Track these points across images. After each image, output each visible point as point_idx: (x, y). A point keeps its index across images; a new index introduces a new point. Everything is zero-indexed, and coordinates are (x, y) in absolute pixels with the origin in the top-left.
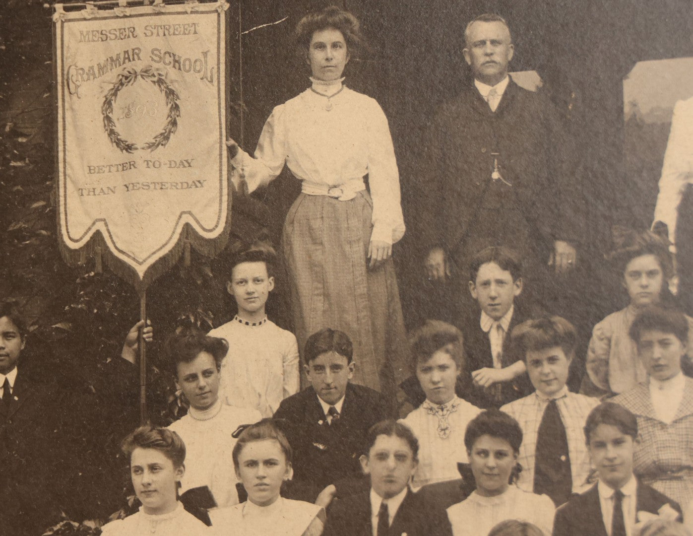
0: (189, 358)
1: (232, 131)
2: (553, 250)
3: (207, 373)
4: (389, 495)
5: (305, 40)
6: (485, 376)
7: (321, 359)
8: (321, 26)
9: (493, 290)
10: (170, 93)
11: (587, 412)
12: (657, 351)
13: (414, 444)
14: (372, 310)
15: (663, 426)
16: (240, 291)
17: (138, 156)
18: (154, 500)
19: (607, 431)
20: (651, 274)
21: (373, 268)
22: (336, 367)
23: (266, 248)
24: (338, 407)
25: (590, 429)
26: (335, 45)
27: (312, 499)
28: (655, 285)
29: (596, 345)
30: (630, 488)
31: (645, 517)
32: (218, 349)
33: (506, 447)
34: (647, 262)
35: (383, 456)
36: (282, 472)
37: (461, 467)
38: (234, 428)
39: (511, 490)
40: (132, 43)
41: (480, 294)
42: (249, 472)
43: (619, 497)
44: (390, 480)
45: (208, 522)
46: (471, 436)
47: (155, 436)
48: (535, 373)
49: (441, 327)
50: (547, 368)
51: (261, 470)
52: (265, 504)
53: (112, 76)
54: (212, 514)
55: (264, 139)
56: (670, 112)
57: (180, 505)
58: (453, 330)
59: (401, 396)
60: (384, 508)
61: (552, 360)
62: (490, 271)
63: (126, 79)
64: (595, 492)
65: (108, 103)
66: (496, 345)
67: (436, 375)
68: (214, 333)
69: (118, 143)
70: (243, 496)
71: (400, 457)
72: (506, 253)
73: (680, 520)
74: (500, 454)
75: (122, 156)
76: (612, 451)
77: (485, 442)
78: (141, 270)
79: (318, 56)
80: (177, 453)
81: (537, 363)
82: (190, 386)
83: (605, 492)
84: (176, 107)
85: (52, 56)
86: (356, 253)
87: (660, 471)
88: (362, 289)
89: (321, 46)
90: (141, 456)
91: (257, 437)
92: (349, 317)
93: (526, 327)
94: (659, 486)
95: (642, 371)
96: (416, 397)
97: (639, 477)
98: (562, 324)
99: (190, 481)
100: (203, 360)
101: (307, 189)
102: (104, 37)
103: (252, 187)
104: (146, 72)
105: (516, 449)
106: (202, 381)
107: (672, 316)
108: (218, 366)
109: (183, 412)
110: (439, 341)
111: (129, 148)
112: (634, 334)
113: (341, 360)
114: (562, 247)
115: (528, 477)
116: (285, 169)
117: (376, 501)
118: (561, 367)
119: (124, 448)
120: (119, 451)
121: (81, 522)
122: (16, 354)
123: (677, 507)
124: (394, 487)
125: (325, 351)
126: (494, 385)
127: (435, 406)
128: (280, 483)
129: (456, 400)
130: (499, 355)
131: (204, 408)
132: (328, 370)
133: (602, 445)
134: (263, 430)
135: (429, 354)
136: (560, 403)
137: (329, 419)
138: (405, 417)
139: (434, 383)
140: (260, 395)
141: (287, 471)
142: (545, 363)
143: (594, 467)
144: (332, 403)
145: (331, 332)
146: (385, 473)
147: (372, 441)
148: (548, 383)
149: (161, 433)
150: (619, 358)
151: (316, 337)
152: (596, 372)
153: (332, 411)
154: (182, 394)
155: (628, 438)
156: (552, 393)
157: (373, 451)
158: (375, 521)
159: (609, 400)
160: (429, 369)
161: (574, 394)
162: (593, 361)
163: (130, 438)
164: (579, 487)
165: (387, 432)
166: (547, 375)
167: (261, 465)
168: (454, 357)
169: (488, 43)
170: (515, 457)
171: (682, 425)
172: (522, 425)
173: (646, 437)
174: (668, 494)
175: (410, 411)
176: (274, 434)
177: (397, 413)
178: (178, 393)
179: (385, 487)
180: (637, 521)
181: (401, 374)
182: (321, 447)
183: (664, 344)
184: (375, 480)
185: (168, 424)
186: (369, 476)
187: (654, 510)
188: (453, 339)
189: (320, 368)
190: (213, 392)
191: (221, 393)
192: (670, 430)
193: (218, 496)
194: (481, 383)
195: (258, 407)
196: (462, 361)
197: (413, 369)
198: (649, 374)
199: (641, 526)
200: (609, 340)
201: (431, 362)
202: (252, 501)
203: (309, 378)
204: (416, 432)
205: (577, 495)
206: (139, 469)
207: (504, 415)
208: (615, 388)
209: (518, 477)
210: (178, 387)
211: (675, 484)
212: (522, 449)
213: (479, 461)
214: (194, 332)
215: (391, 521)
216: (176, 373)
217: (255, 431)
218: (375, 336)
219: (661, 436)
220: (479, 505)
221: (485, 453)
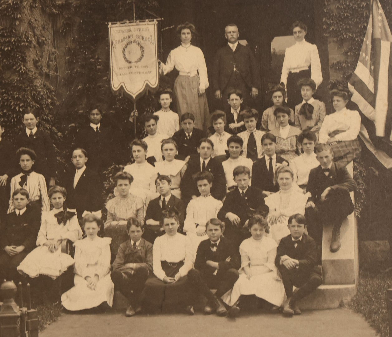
0: (148, 121)
1: (159, 57)
2: (251, 90)
3: (153, 125)
4: (205, 159)
5: (180, 32)
6: (232, 126)
7: (186, 121)
8: (184, 28)
9: (235, 101)
10: (141, 47)
11: (262, 136)
12: (282, 119)
13: (212, 145)
14: (200, 107)
15: (283, 139)
16: (162, 102)
17: (133, 64)
18: (139, 160)
19: (267, 141)
20: (280, 97)
21: (200, 96)
22: (190, 123)
23: (169, 90)
24: (191, 134)
25: (262, 140)
26: (188, 33)
27: (184, 160)
28: (281, 100)
29: (264, 117)
30: (274, 157)
31: (278, 165)
32: (156, 118)
33: (238, 145)
34: (278, 93)
35: (203, 148)
36: (175, 152)
37: (226, 151)
38: (161, 140)
39: (240, 157)
40: (130, 33)
41: (231, 103)
42: (166, 152)
43: (271, 159)
44: (205, 154)
45: (154, 166)
46: (229, 142)
47: (139, 142)
48: (247, 125)
49: (219, 112)
50: (250, 123)
51: (169, 152)
52: (170, 161)
53: (125, 42)
54: (155, 164)
55: (168, 60)
56: (285, 51)
57: (146, 161)
58: (223, 113)
59: (208, 131)
60: (204, 163)
61: (252, 121)
62: (233, 96)
63: (129, 43)
64: (264, 158)
65: (124, 50)
66: (236, 117)
67: (219, 125)
68: (155, 114)
69: (127, 61)
70: (164, 158)
71: (208, 148)
72: (238, 91)
73: (288, 165)
74: (237, 147)
75: (128, 65)
76: (269, 146)
77: (232, 144)
78: (134, 96)
79: (183, 36)
80: (145, 147)
81: (247, 122)
82: (149, 129)
83: (267, 158)
84: (143, 51)
85: (108, 37)
86: (195, 91)
87: (283, 152)
88: (197, 101)
89: (184, 34)
90: (135, 148)
91: (168, 143)
92: (194, 109)
93: (244, 112)
94: (282, 156)
95: (277, 124)
96: (213, 131)
97: (277, 154)
98: (254, 111)
99: (149, 155)
100: (152, 121)
101: (181, 74)
102: (122, 31)
103: (165, 73)
104: (135, 41)
105: (241, 146)
106: (152, 127)
107: (286, 108)
108: (156, 123)
109: (147, 135)
110: (219, 116)
111: (130, 62)
112: (275, 114)
113: (191, 121)
114: (254, 90)
115: (245, 153)
116: (175, 68)
117: (202, 160)
118: (254, 123)
119: (130, 145)
120: (129, 146)
121: (119, 166)
122: (100, 119)
123: (287, 162)
124: (207, 157)
125: (187, 119)
126: (235, 128)
127: (218, 134)
128: (174, 155)
129: (224, 132)
130: (236, 120)
131: (153, 134)
132: (188, 124)
133: (266, 145)
134: (169, 141)
135: (216, 120)
136: (254, 133)
137: (188, 138)
138: (210, 137)
139: (218, 128)
140: (168, 131)
141: (176, 152)
142: (250, 122)
143: (264, 151)
144: (189, 133)
145: (188, 114)
146: (204, 153)
147: (200, 144)
148: (251, 127)
149: (141, 141)
150: (271, 121)
151: (184, 115)
152: (264, 124)
153: (189, 135)
154: (146, 131)
155: (274, 143)
156: (252, 130)
157: (201, 147)
158: (201, 166)
159: (268, 132)
160: (216, 124)
161: (258, 131)
162: (263, 121)
163: (132, 142)
164: (260, 156)
165: (205, 141)
166: (250, 125)
167: (169, 150)
168: (223, 120)
169: (232, 32)
170: (241, 148)
171: (288, 139)
172: (243, 139)
173: (279, 142)
174: (285, 158)
175: (211, 135)
176: (173, 142)
177: (208, 136)
178: (145, 130)
179: (204, 157)
180: (276, 166)
181: (208, 125)
182: (186, 145)
183: (284, 116)
184: (201, 154)
185: (142, 139)
186: (200, 153)
187: (281, 163)
188: (223, 115)
189: (185, 124)
190: (155, 130)
191: (157, 131)
192: (285, 141)
193: (157, 159)
194: (231, 128)
195: (168, 134)
196: (226, 121)
197: (212, 124)
198: (279, 125)
199: (277, 167)
200: (268, 116)
201: (217, 122)
202: (167, 160)
203: (182, 126)
204: (213, 141)
205: (259, 159)
206: (135, 151)
207: (238, 137)
208: (269, 129)
209: (242, 154)
210: (145, 129)
211: (287, 155)
212: (243, 146)
213: (231, 149)
214: (149, 113)
215: (206, 166)
216: (144, 125)
217: (167, 141)
218: (201, 114)
219: (283, 142)
220: (231, 161)
221: (233, 147)
